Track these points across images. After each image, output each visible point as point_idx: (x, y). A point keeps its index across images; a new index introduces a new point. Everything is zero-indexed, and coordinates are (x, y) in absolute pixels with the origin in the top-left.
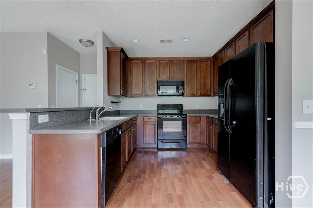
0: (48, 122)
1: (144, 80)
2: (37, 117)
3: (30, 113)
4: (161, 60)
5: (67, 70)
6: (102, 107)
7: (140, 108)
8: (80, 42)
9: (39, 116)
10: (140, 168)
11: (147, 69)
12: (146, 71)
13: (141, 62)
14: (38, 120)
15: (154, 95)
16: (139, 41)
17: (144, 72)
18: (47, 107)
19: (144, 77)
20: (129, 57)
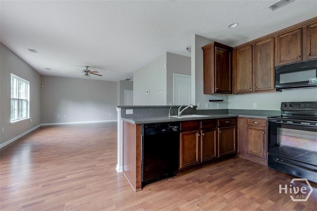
0: (132, 114)
1: (254, 70)
2: (126, 111)
3: (121, 108)
4: (283, 34)
5: (182, 75)
6: (183, 106)
7: (254, 107)
8: (188, 50)
9: (126, 110)
10: (212, 176)
11: (259, 55)
12: (257, 57)
13: (249, 48)
14: (126, 113)
15: (270, 89)
16: (238, 24)
17: (254, 60)
18: (166, 105)
19: (254, 66)
20: (233, 47)
